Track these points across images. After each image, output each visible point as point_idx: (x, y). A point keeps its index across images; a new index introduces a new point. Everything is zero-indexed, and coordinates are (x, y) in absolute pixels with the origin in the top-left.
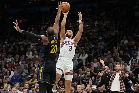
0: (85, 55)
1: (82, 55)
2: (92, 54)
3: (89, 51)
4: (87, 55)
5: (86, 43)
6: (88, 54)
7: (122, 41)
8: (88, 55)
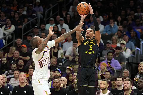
0: (10, 27)
1: (6, 27)
2: (23, 26)
3: (18, 21)
4: (13, 28)
5: (12, 8)
6: (15, 26)
7: (71, 7)
8: (15, 28)
